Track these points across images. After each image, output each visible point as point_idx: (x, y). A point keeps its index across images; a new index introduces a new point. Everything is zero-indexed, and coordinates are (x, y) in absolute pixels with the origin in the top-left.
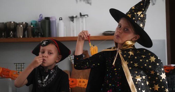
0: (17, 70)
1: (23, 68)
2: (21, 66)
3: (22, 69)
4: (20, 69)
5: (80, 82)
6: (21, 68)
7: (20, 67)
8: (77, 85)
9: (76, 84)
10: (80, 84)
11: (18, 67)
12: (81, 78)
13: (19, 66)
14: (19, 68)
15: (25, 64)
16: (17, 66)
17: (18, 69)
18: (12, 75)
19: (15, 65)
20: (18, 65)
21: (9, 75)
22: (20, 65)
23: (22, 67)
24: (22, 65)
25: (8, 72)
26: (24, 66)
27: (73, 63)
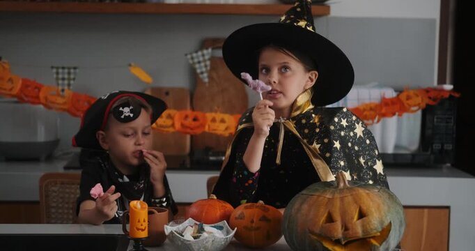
0: (58, 84)
1: (74, 79)
2: (69, 73)
3: (72, 82)
4: (66, 82)
5: (214, 120)
6: (69, 79)
7: (66, 76)
8: (207, 129)
9: (203, 126)
10: (214, 126)
11: (60, 76)
12: (216, 112)
13: (63, 73)
14: (63, 79)
15: (77, 71)
16: (57, 73)
17: (60, 82)
18: (46, 98)
19: (55, 70)
20: (60, 71)
21: (38, 97)
22: (66, 71)
23: (72, 76)
24: (72, 71)
25: (37, 90)
26: (75, 73)
27: (199, 71)
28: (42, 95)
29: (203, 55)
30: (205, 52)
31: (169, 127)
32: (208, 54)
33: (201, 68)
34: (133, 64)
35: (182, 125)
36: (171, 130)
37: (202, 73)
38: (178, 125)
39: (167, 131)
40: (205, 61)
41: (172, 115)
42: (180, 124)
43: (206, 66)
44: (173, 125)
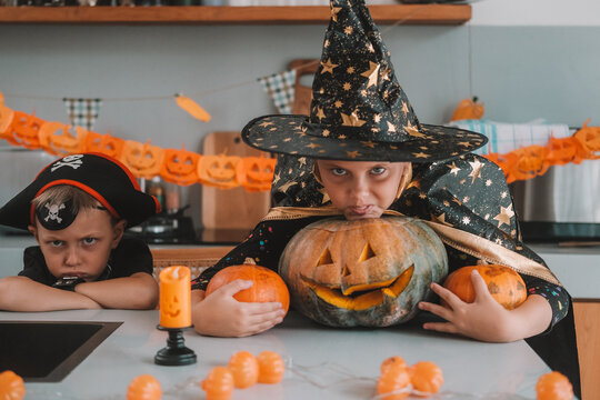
0: (72, 123)
1: (96, 116)
2: (89, 108)
3: (93, 121)
4: (85, 121)
6: (89, 116)
7: (85, 112)
11: (76, 112)
13: (81, 108)
14: (81, 116)
15: (101, 104)
16: (72, 108)
17: (76, 121)
18: (49, 139)
19: (68, 104)
20: (76, 104)
21: (36, 138)
22: (85, 104)
23: (93, 112)
24: (93, 104)
25: (35, 128)
26: (97, 108)
27: (278, 104)
28: (42, 134)
29: (284, 80)
30: (287, 75)
31: (229, 180)
32: (291, 78)
33: (280, 98)
34: (181, 94)
35: (248, 178)
36: (232, 184)
37: (283, 106)
38: (242, 179)
39: (225, 186)
40: (286, 88)
41: (233, 163)
42: (244, 177)
43: (288, 96)
44: (234, 178)
